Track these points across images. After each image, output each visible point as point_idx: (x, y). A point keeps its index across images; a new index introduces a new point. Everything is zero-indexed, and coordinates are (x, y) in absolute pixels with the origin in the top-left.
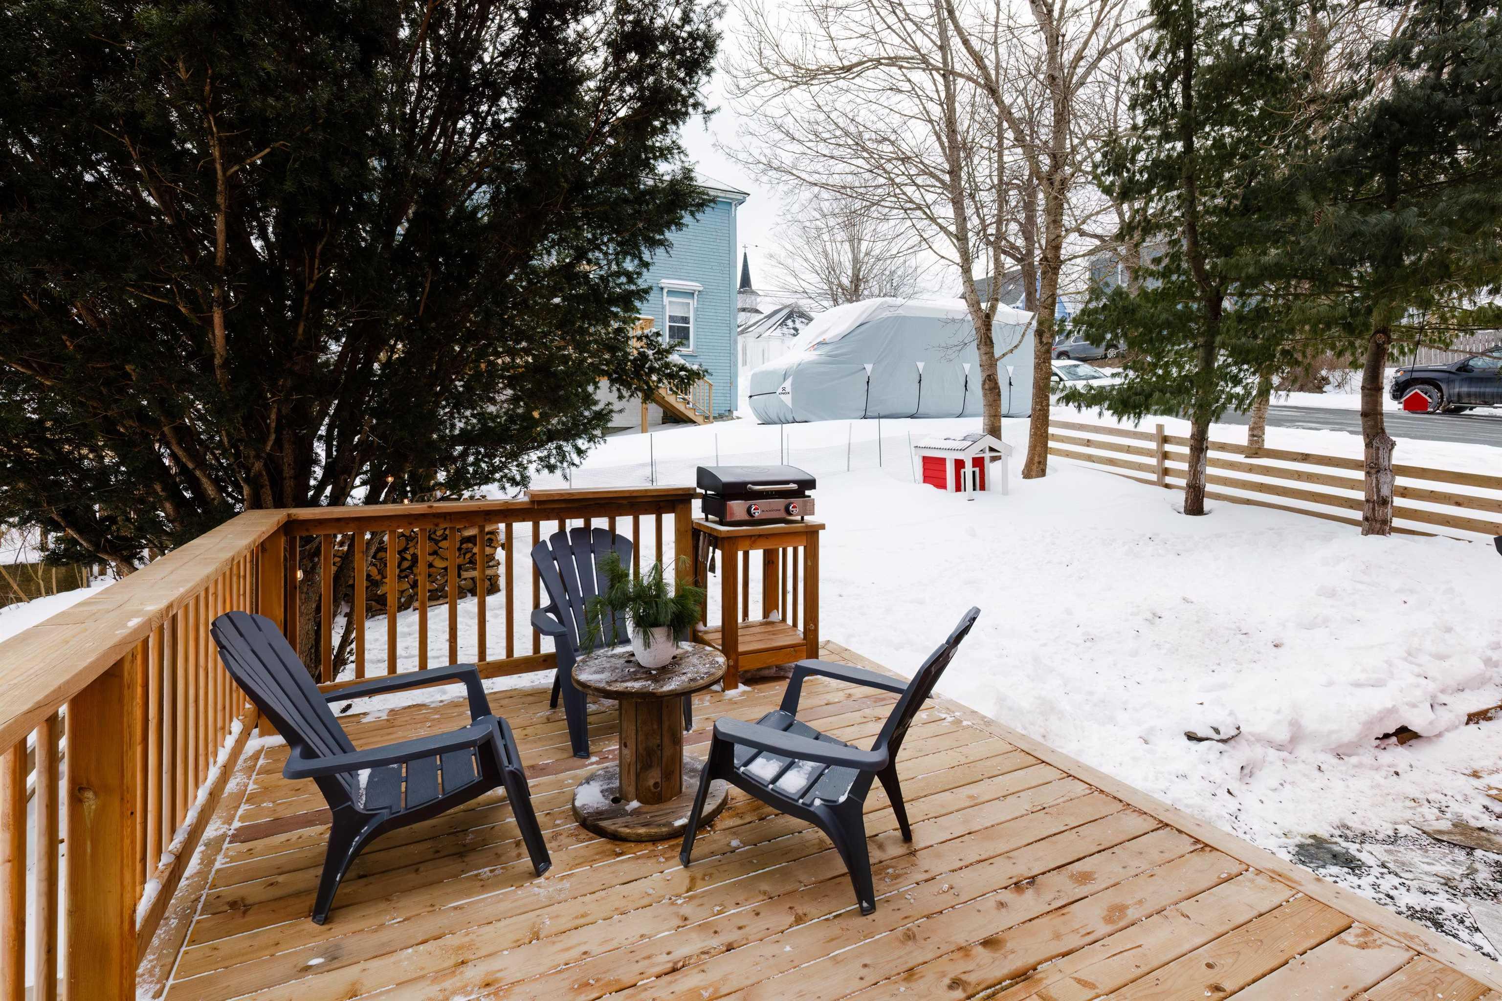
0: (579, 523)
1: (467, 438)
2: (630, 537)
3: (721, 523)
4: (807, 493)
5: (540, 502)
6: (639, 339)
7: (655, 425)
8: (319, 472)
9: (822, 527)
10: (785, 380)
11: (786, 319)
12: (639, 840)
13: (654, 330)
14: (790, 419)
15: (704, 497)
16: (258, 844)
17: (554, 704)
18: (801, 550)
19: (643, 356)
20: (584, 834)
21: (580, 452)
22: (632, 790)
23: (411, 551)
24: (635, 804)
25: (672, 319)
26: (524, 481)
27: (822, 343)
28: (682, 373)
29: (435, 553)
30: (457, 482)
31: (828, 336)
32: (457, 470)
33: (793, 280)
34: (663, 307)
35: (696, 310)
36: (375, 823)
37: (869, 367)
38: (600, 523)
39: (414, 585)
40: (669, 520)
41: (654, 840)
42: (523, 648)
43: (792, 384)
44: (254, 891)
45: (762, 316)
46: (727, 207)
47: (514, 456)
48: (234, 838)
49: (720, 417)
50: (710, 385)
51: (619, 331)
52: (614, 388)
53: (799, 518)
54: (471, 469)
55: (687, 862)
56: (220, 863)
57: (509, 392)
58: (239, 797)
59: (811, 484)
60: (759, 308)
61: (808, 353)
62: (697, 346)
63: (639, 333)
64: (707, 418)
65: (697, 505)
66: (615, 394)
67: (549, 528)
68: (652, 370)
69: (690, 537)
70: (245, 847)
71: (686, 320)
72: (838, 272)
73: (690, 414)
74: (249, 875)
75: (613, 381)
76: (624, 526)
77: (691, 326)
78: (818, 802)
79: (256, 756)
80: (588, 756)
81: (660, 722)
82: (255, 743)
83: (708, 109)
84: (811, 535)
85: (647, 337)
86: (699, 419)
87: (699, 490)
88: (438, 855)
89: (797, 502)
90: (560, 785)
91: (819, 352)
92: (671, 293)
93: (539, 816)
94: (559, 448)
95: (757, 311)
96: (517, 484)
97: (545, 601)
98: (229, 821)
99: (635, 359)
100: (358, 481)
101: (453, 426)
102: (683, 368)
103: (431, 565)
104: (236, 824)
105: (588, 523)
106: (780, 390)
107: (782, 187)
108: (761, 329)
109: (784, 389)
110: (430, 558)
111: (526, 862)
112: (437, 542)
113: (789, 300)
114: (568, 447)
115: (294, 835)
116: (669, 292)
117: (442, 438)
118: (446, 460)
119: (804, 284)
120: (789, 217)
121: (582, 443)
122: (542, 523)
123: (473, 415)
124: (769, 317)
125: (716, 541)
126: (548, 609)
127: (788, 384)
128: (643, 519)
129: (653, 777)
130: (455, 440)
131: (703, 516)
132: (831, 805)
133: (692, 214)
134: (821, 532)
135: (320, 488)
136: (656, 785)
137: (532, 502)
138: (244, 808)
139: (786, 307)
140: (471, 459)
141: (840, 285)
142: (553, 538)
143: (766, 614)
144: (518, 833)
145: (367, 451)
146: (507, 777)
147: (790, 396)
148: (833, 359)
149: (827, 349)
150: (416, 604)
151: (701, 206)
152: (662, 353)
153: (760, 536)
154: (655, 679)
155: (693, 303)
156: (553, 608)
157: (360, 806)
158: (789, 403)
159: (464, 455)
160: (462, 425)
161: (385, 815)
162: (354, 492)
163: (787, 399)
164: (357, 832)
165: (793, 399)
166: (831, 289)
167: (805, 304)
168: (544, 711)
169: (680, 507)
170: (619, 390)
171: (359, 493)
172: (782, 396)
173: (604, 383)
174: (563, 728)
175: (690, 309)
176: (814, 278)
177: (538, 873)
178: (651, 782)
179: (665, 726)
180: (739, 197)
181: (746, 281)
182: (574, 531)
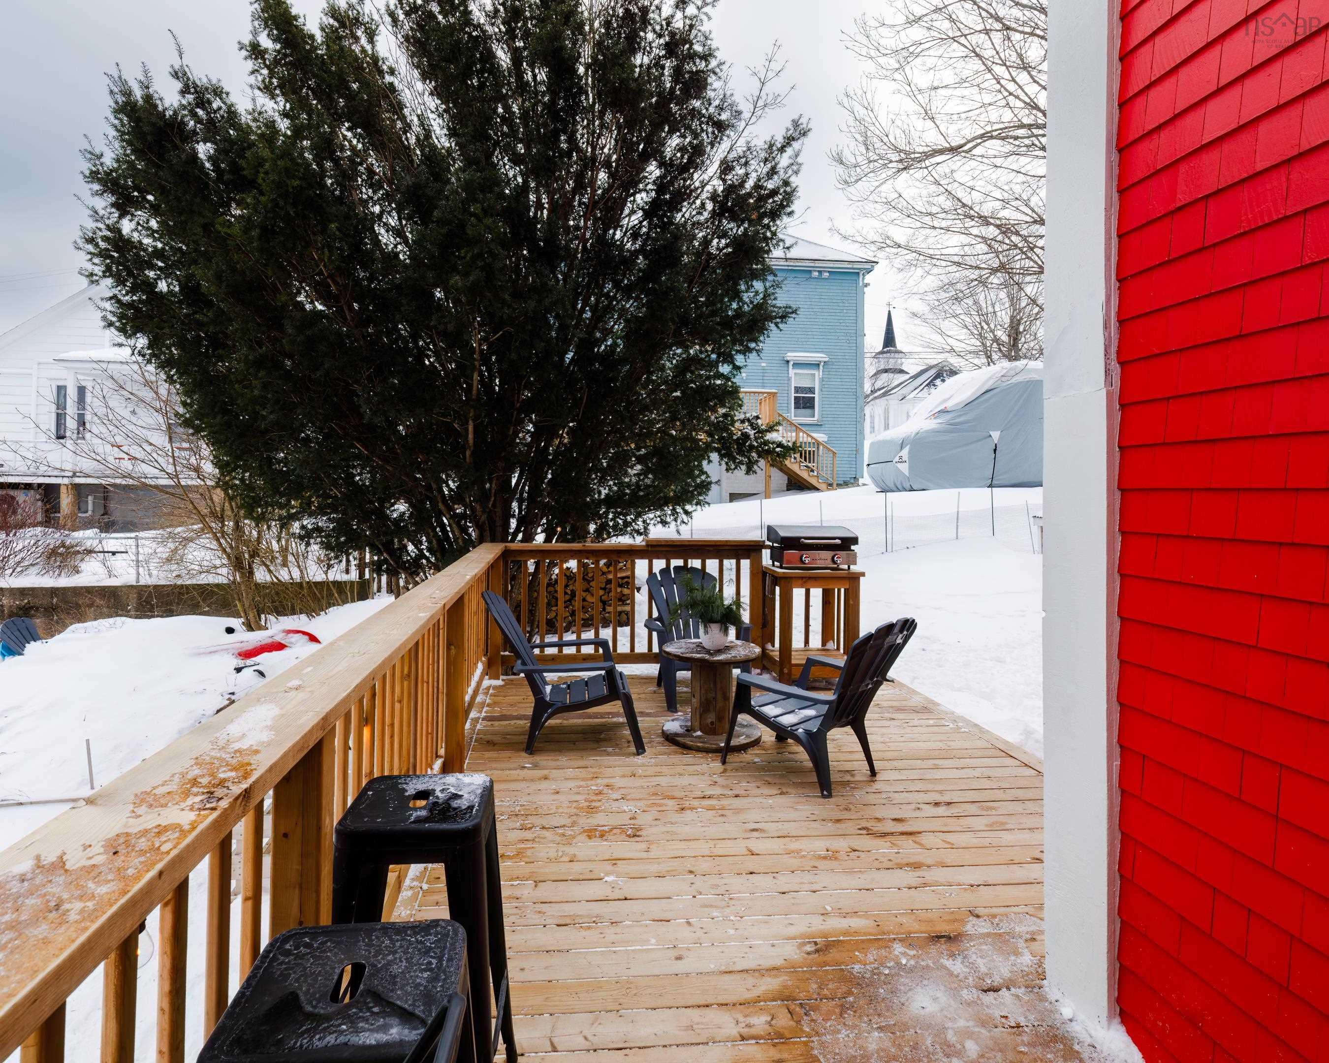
0: (679, 562)
1: (610, 502)
2: (716, 574)
3: (781, 567)
4: (853, 547)
5: (652, 546)
6: (743, 422)
7: (779, 492)
8: (513, 523)
9: (863, 574)
10: (902, 448)
11: (935, 378)
12: (699, 750)
13: (755, 414)
14: (908, 486)
15: (772, 548)
16: (496, 723)
17: (659, 685)
18: (842, 590)
19: (746, 436)
20: (667, 743)
21: (687, 513)
22: (697, 724)
23: (571, 587)
24: (699, 733)
25: (797, 389)
26: (646, 532)
27: (944, 411)
28: (778, 449)
29: (587, 590)
30: (602, 531)
31: (949, 405)
32: (601, 525)
33: (939, 338)
34: (789, 379)
35: (822, 380)
36: (554, 707)
37: (996, 435)
38: (696, 563)
39: (573, 614)
40: (745, 564)
41: (707, 751)
42: (641, 647)
43: (909, 453)
44: (496, 739)
45: (907, 376)
46: (855, 278)
47: (639, 515)
48: (484, 719)
49: (845, 484)
50: (834, 453)
51: (725, 416)
52: (723, 463)
53: (846, 567)
54: (611, 524)
55: (724, 762)
56: (479, 727)
57: (639, 467)
58: (483, 704)
59: (855, 541)
60: (904, 368)
61: (928, 421)
62: (822, 416)
63: (742, 416)
64: (830, 485)
65: (766, 554)
66: (724, 466)
67: (659, 564)
68: (751, 447)
69: (760, 576)
70: (489, 723)
71: (811, 390)
72: (992, 326)
73: (813, 481)
74: (495, 734)
75: (722, 456)
76: (712, 566)
77: (816, 396)
78: (800, 730)
79: (488, 688)
80: (676, 711)
81: (715, 683)
82: (487, 682)
83: (787, 245)
84: (854, 579)
85: (748, 420)
86: (822, 486)
87: (768, 543)
88: (585, 740)
89: (843, 553)
90: (658, 722)
91: (939, 421)
92: (797, 365)
93: (642, 733)
94: (674, 509)
95: (902, 371)
96: (641, 534)
97: (655, 614)
98: (480, 712)
99: (738, 439)
100: (539, 530)
101: (600, 493)
102: (780, 445)
103: (584, 600)
104: (483, 714)
105: (686, 563)
106: (897, 459)
107: (899, 262)
108: (905, 391)
109: (901, 458)
110: (584, 594)
111: (633, 749)
112: (589, 582)
113: (936, 359)
114: (679, 509)
115: (513, 722)
116: (794, 365)
117: (593, 501)
118: (595, 516)
119: (950, 341)
120: (905, 291)
121: (688, 507)
122: (655, 562)
123: (615, 484)
124: (915, 377)
125: (777, 580)
126: (656, 619)
127: (905, 453)
128: (726, 562)
129: (711, 718)
130: (600, 502)
131: (770, 562)
132: (808, 732)
133: (776, 325)
134: (862, 579)
135: (515, 534)
136: (712, 723)
137: (647, 545)
138: (485, 709)
139: (931, 368)
140: (611, 516)
141: (996, 340)
142: (662, 571)
143: (824, 643)
144: (630, 738)
145: (546, 510)
146: (622, 696)
147: (906, 465)
148: (954, 427)
149: (948, 417)
150: (574, 629)
151: (784, 317)
152: (761, 432)
153: (810, 578)
154: (711, 654)
155: (818, 374)
156: (659, 619)
157: (548, 699)
158: (906, 472)
159: (607, 513)
160: (606, 491)
161: (560, 705)
162: (537, 537)
163: (904, 468)
164: (546, 712)
165: (910, 468)
166: (984, 345)
167: (955, 361)
168: (653, 688)
169: (753, 555)
170: (727, 463)
171: (540, 538)
172: (899, 465)
173: (714, 456)
174: (663, 696)
175: (813, 379)
176: (963, 334)
177: (638, 754)
178: (709, 721)
179: (719, 685)
180: (868, 266)
181: (889, 339)
182: (675, 568)
